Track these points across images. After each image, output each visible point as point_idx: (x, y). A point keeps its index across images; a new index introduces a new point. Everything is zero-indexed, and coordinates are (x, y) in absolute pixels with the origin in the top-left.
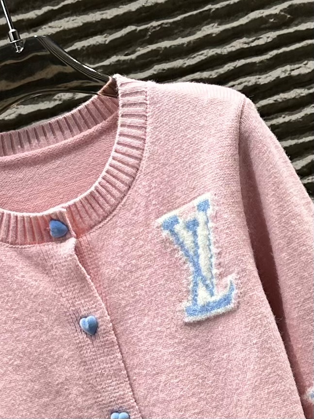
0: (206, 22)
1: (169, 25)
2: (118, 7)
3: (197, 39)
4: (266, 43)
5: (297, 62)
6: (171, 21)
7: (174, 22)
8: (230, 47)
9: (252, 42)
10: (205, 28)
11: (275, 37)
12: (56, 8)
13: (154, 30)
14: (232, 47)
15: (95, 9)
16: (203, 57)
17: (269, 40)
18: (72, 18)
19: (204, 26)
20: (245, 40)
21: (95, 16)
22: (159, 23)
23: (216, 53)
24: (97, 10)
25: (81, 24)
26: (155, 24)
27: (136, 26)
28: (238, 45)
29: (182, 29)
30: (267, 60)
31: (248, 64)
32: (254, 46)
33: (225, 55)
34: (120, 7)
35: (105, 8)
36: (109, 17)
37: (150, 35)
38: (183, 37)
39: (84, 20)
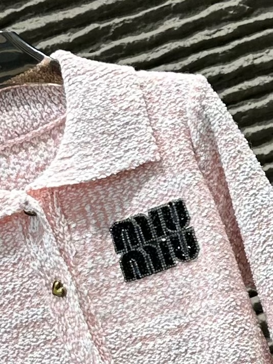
0: (167, 17)
1: (131, 21)
2: (80, 7)
3: (159, 33)
4: (228, 34)
5: (259, 51)
6: (133, 17)
7: (136, 19)
8: (192, 40)
9: (214, 33)
10: (167, 22)
11: (236, 28)
12: (18, 10)
13: (117, 27)
14: (194, 39)
15: (58, 9)
16: (166, 51)
17: (230, 31)
18: (35, 19)
19: (166, 21)
20: (206, 32)
21: (57, 17)
22: (122, 19)
23: (179, 46)
24: (59, 10)
25: (44, 25)
26: (117, 20)
27: (99, 23)
28: (200, 37)
29: (144, 24)
30: (229, 50)
31: (211, 55)
32: (216, 38)
33: (187, 47)
34: (83, 5)
35: (67, 8)
36: (72, 17)
37: (113, 32)
38: (146, 32)
39: (47, 20)
